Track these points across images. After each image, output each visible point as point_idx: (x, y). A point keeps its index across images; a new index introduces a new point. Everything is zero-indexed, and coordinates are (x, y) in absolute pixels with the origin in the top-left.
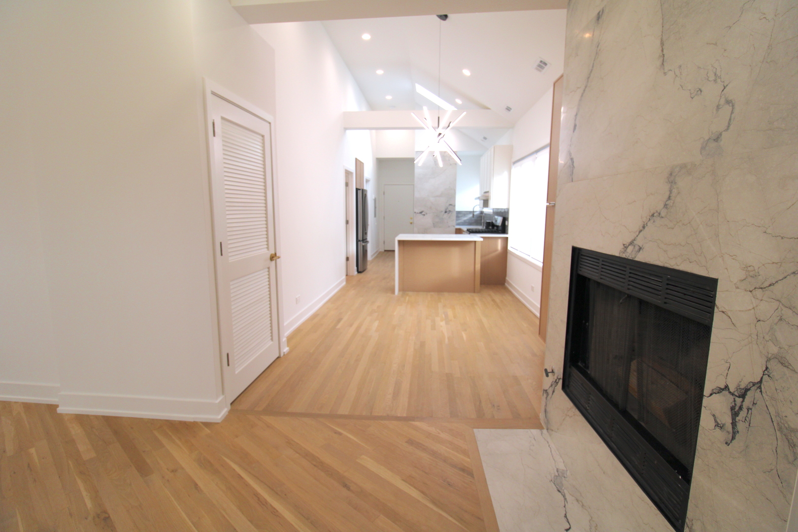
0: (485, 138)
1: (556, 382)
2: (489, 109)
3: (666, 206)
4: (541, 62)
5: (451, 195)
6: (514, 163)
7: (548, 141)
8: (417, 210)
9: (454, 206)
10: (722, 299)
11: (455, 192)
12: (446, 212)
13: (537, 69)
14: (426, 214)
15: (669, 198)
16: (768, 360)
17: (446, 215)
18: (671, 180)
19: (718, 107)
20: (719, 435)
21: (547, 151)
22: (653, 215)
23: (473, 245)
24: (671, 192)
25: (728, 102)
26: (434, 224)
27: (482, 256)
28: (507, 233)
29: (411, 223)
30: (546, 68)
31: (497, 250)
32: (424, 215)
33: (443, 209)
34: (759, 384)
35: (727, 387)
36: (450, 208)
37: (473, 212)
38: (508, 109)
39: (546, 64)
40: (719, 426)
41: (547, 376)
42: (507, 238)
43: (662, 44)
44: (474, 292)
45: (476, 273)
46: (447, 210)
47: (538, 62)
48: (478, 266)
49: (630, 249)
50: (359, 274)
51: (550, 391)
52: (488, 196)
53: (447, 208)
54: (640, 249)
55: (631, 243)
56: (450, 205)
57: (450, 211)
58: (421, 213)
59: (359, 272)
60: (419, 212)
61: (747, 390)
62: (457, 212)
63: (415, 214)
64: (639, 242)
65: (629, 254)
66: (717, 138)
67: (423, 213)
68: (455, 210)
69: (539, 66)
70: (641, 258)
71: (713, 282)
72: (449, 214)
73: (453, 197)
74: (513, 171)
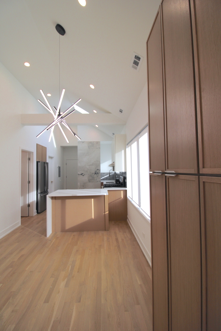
0: (114, 134)
2: (111, 113)
6: (127, 144)
8: (79, 173)
9: (100, 170)
11: (100, 163)
12: (95, 174)
14: (85, 175)
17: (95, 175)
26: (89, 180)
28: (126, 187)
30: (140, 62)
32: (84, 175)
33: (94, 172)
36: (97, 171)
37: (110, 173)
38: (121, 111)
42: (126, 190)
46: (96, 173)
50: (38, 214)
52: (114, 165)
53: (96, 171)
56: (98, 170)
57: (97, 173)
58: (82, 174)
59: (38, 213)
60: (80, 174)
63: (78, 175)
67: (83, 175)
68: (100, 172)
72: (97, 175)
73: (99, 165)
74: (127, 149)
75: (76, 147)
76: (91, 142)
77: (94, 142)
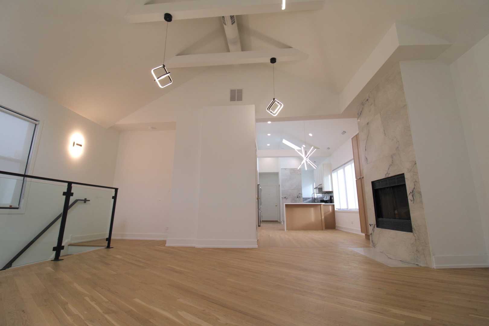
0: (315, 162)
1: (374, 227)
2: (319, 149)
3: (392, 162)
4: (344, 131)
5: (299, 189)
6: (333, 171)
7: (353, 158)
9: (302, 194)
10: (406, 176)
11: (302, 188)
12: (297, 197)
13: (342, 134)
14: (288, 198)
15: (392, 161)
16: (414, 183)
17: (298, 199)
18: (392, 157)
19: (397, 142)
20: (412, 202)
21: (353, 161)
22: (390, 165)
23: (319, 206)
24: (392, 159)
25: (398, 141)
27: (324, 214)
28: (334, 203)
29: (276, 206)
30: (346, 133)
31: (329, 211)
33: (296, 196)
34: (414, 188)
35: (411, 192)
36: (300, 195)
38: (329, 148)
39: (345, 132)
40: (411, 201)
41: (371, 226)
42: (334, 205)
43: (384, 131)
44: (322, 230)
45: (322, 220)
47: (343, 131)
48: (323, 217)
49: (387, 175)
51: (373, 233)
52: (322, 187)
53: (298, 195)
54: (389, 174)
55: (387, 173)
56: (300, 194)
58: (285, 198)
61: (413, 190)
62: (303, 198)
63: (282, 198)
64: (388, 173)
65: (387, 176)
66: (398, 148)
67: (286, 198)
68: (302, 196)
69: (343, 133)
70: (390, 176)
71: (403, 174)
72: (299, 198)
73: (301, 190)
74: (333, 174)
75: (277, 174)
76: (292, 169)
77: (295, 168)
